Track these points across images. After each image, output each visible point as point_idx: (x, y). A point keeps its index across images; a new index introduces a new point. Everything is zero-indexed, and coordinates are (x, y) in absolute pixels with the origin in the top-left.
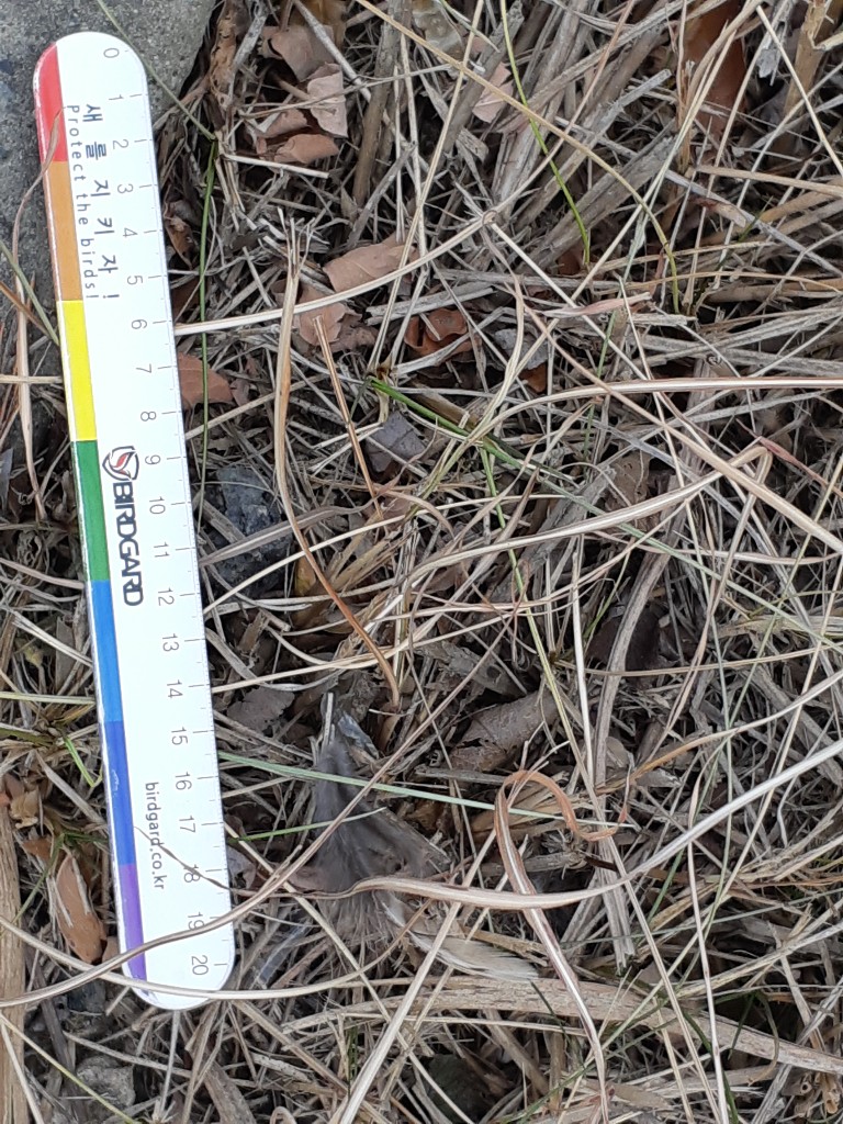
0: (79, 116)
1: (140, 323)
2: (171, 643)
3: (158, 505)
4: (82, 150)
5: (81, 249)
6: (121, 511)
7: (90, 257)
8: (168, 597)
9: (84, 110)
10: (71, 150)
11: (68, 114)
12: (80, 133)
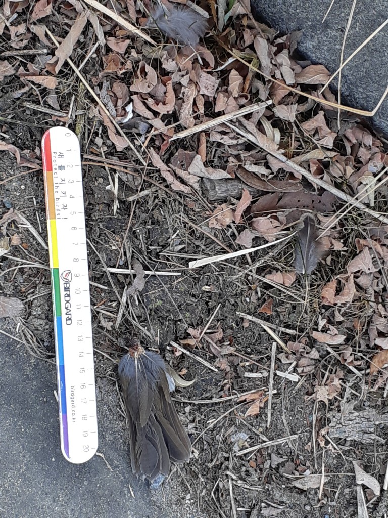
0: (56, 156)
1: (74, 228)
2: (81, 338)
3: (78, 291)
4: (57, 167)
5: (56, 202)
6: (66, 292)
7: (59, 205)
8: (80, 322)
9: (58, 154)
10: (53, 167)
11: (53, 155)
12: (56, 162)
